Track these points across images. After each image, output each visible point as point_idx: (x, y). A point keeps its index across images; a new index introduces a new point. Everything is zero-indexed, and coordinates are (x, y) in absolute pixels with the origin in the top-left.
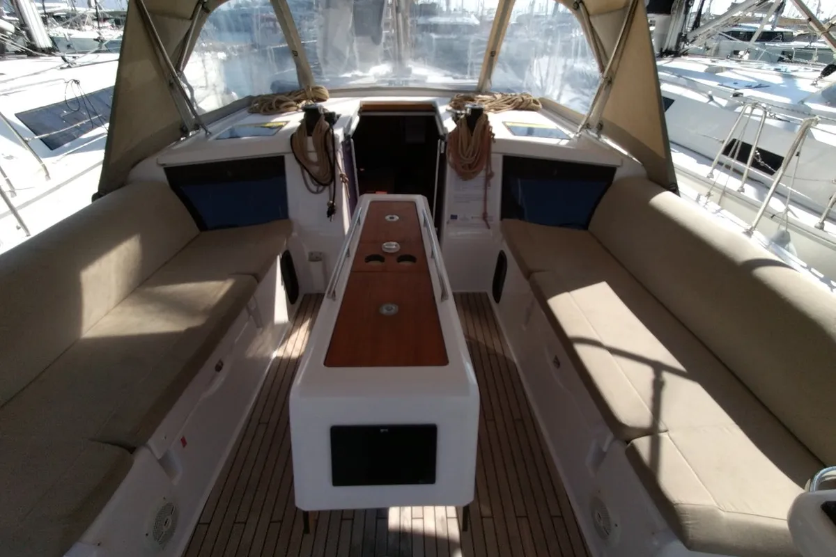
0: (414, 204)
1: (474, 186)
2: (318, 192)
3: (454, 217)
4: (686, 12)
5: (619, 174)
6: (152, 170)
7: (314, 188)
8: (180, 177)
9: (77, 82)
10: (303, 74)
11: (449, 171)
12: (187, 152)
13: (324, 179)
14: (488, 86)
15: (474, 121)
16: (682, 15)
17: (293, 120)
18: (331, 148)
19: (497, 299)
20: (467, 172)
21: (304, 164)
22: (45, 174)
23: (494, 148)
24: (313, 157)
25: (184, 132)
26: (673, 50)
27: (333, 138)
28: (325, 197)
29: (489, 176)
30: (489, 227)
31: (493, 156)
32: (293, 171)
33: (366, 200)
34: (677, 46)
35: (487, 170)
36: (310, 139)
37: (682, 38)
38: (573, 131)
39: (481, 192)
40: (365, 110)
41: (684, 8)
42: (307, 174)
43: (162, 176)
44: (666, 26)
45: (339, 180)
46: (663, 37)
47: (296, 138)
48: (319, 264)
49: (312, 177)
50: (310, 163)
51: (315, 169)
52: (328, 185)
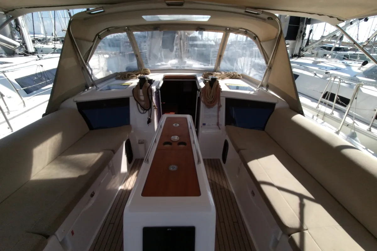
0: (186, 119)
1: (213, 111)
2: (143, 113)
3: (204, 124)
4: (303, 39)
5: (277, 106)
6: (71, 104)
7: (142, 111)
8: (83, 107)
9: (42, 66)
10: (140, 64)
11: (202, 104)
12: (87, 96)
13: (147, 107)
14: (218, 69)
15: (213, 84)
16: (301, 40)
17: (134, 82)
18: (150, 94)
19: (224, 162)
20: (209, 105)
21: (138, 101)
22: (23, 104)
23: (221, 95)
24: (142, 98)
25: (87, 87)
26: (298, 54)
27: (151, 90)
28: (146, 115)
29: (220, 107)
30: (220, 129)
31: (221, 98)
32: (133, 103)
33: (165, 116)
34: (299, 53)
35: (218, 104)
36: (141, 90)
37: (301, 50)
38: (256, 88)
39: (216, 114)
40: (166, 79)
41: (302, 37)
42: (139, 105)
43: (75, 106)
44: (294, 45)
45: (153, 108)
46: (293, 50)
47: (135, 90)
48: (143, 145)
49: (141, 106)
50: (141, 100)
51: (143, 103)
52: (148, 110)
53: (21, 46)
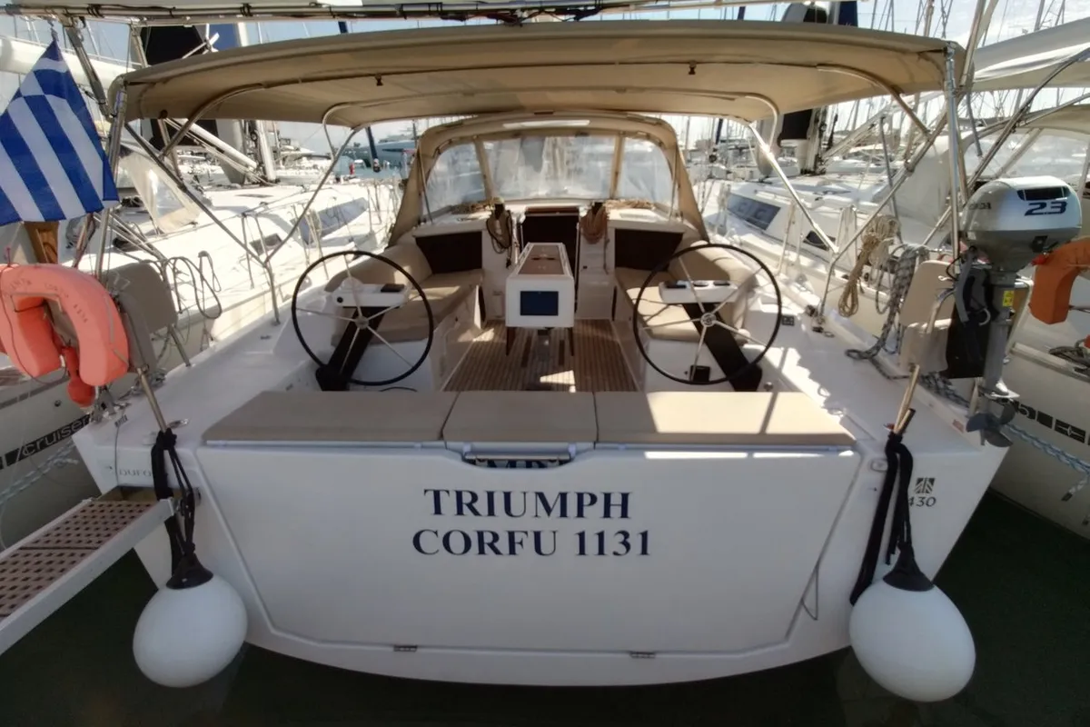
0: (557, 247)
1: (597, 249)
2: (501, 253)
3: (585, 267)
4: (821, 136)
5: (684, 237)
6: (409, 239)
7: (498, 250)
8: (423, 242)
10: (488, 192)
11: (582, 238)
12: (426, 230)
13: (505, 244)
15: (597, 208)
16: (817, 140)
17: (484, 215)
18: (510, 226)
19: (613, 320)
20: (593, 239)
21: (493, 236)
23: (609, 225)
24: (499, 232)
25: (419, 222)
26: (812, 170)
27: (511, 222)
28: (504, 256)
29: (607, 242)
30: (607, 273)
31: (609, 230)
32: (486, 239)
33: (530, 245)
35: (605, 238)
36: (498, 222)
37: (818, 159)
38: (664, 216)
39: (601, 252)
40: (529, 212)
41: (818, 132)
42: (495, 241)
45: (514, 245)
47: (489, 223)
48: (498, 298)
49: (498, 242)
50: (497, 234)
51: (500, 239)
52: (508, 248)
53: (257, 169)
